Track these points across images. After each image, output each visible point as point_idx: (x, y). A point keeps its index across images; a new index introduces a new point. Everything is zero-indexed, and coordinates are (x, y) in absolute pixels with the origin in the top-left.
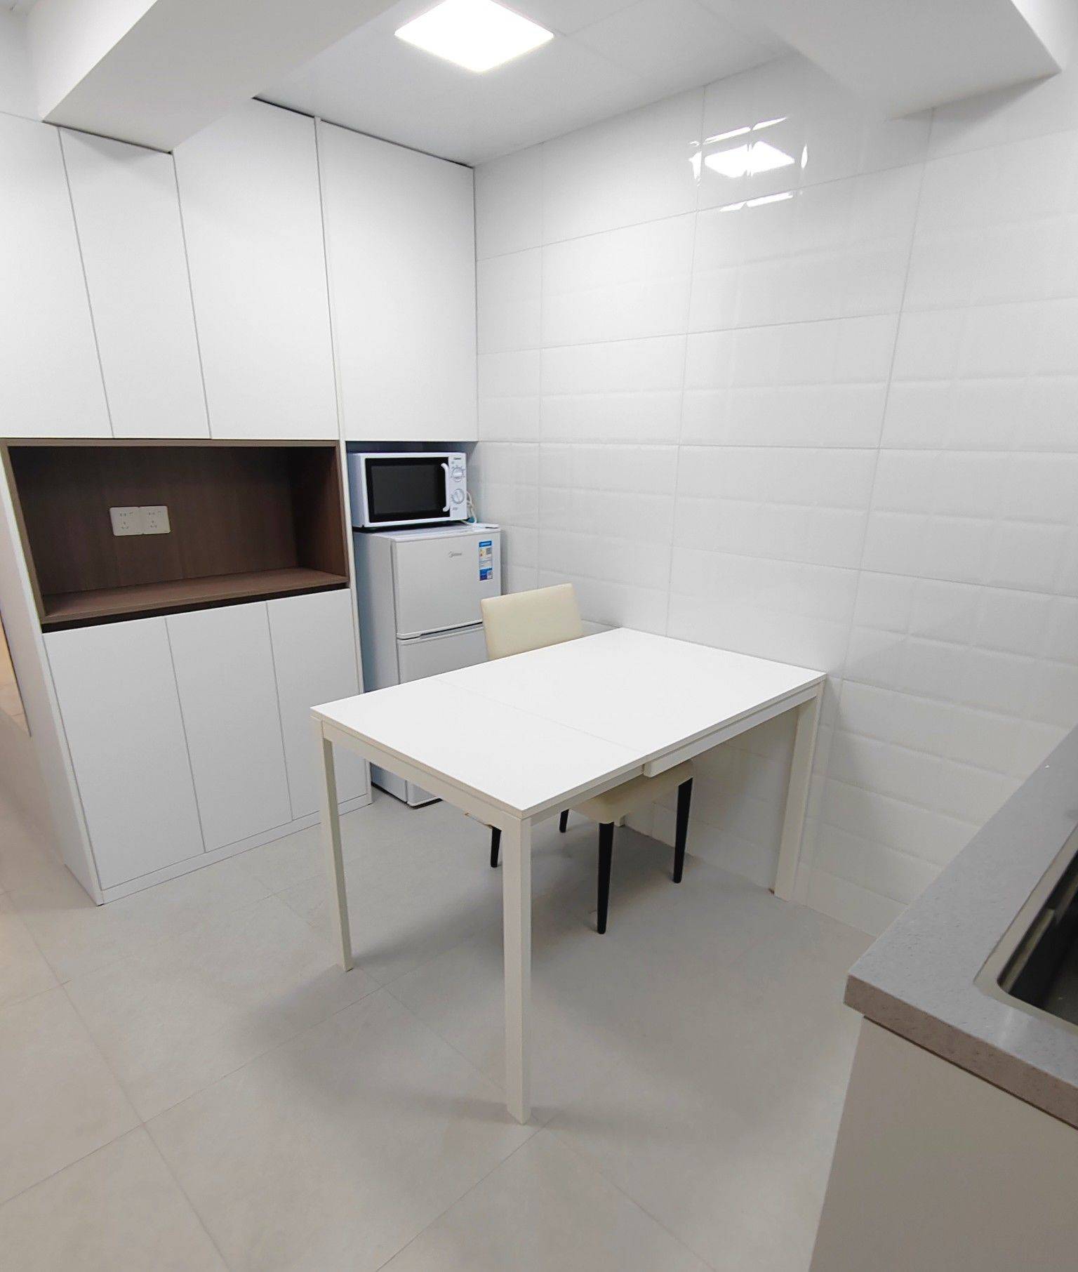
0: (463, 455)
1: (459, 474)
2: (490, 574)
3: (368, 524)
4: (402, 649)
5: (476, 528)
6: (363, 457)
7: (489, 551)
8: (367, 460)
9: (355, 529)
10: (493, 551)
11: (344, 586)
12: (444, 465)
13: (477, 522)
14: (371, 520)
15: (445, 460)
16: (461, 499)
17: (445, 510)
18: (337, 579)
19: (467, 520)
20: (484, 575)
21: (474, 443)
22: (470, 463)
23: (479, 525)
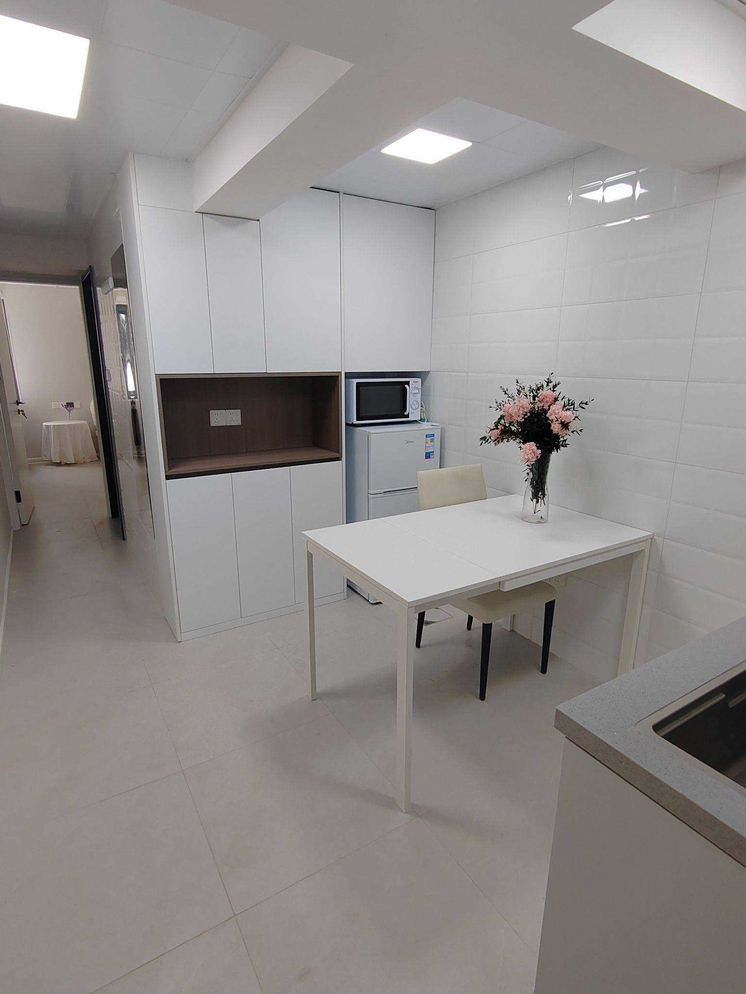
0: (420, 380)
1: (417, 391)
2: (432, 455)
3: (356, 422)
4: (371, 501)
5: (425, 425)
6: (355, 381)
7: (432, 441)
8: (357, 383)
9: (347, 424)
10: (435, 441)
11: (338, 459)
12: (407, 386)
13: (427, 421)
14: (357, 420)
15: (408, 383)
16: (417, 407)
17: (406, 413)
18: (334, 455)
19: (420, 420)
20: (428, 456)
21: (429, 372)
22: (425, 384)
23: (428, 423)
